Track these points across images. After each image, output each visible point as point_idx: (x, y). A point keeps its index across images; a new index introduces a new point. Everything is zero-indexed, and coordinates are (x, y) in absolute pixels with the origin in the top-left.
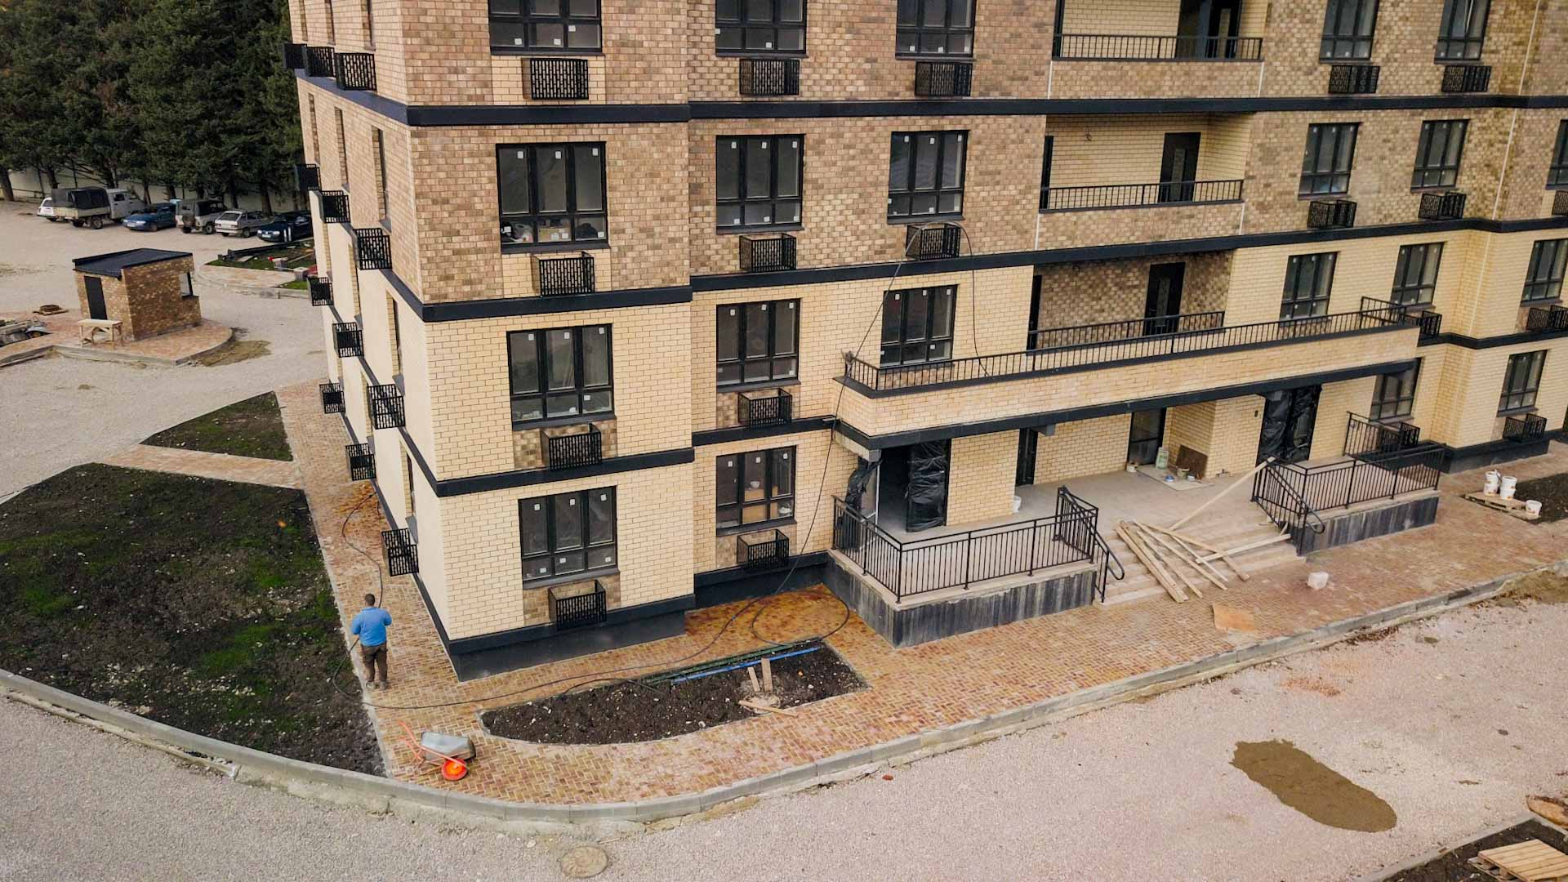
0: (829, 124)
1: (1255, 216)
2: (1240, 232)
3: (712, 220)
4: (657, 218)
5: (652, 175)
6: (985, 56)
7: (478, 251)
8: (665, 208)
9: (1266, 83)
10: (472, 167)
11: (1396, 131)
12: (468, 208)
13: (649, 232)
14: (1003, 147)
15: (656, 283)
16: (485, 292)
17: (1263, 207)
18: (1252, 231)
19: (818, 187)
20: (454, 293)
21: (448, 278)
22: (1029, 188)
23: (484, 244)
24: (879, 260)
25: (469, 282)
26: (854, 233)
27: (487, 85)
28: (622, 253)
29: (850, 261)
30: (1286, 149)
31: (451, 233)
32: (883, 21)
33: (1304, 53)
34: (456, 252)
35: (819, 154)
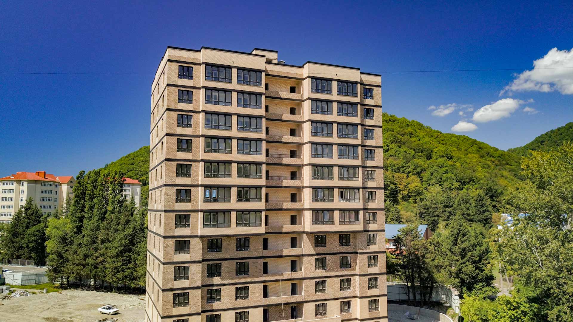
0: (225, 287)
1: (306, 297)
2: (304, 300)
3: (206, 302)
4: (196, 302)
5: (196, 296)
6: (251, 275)
7: (170, 308)
8: (197, 301)
9: (305, 275)
10: (170, 297)
11: (334, 281)
12: (169, 302)
13: (195, 304)
14: (255, 288)
15: (195, 312)
16: (170, 314)
17: (308, 296)
18: (306, 300)
19: (223, 296)
20: (166, 314)
21: (165, 312)
22: (261, 295)
23: (170, 307)
24: (234, 307)
25: (168, 313)
26: (230, 303)
27: (173, 285)
28: (191, 307)
29: (229, 307)
30: (311, 286)
31: (166, 306)
32: (233, 271)
33: (312, 270)
34: (167, 308)
35: (223, 291)
